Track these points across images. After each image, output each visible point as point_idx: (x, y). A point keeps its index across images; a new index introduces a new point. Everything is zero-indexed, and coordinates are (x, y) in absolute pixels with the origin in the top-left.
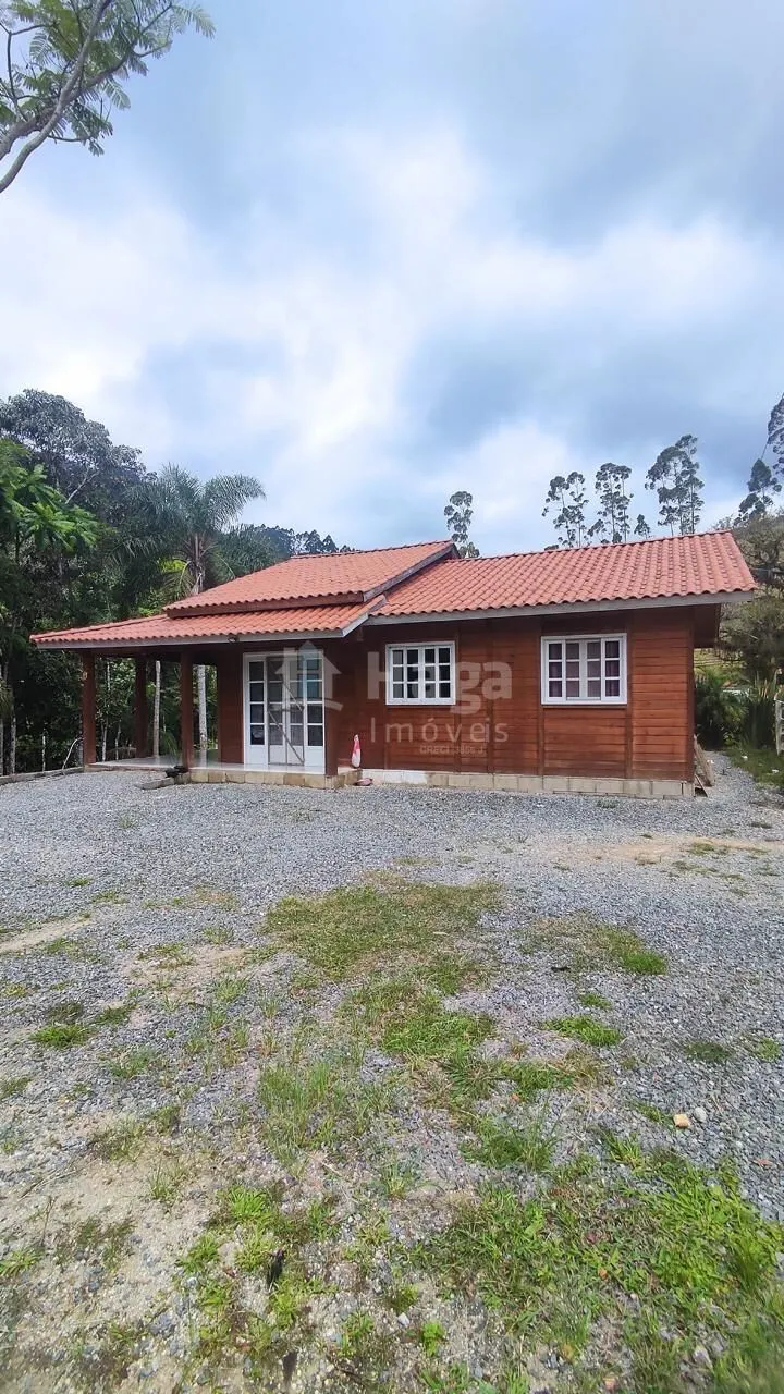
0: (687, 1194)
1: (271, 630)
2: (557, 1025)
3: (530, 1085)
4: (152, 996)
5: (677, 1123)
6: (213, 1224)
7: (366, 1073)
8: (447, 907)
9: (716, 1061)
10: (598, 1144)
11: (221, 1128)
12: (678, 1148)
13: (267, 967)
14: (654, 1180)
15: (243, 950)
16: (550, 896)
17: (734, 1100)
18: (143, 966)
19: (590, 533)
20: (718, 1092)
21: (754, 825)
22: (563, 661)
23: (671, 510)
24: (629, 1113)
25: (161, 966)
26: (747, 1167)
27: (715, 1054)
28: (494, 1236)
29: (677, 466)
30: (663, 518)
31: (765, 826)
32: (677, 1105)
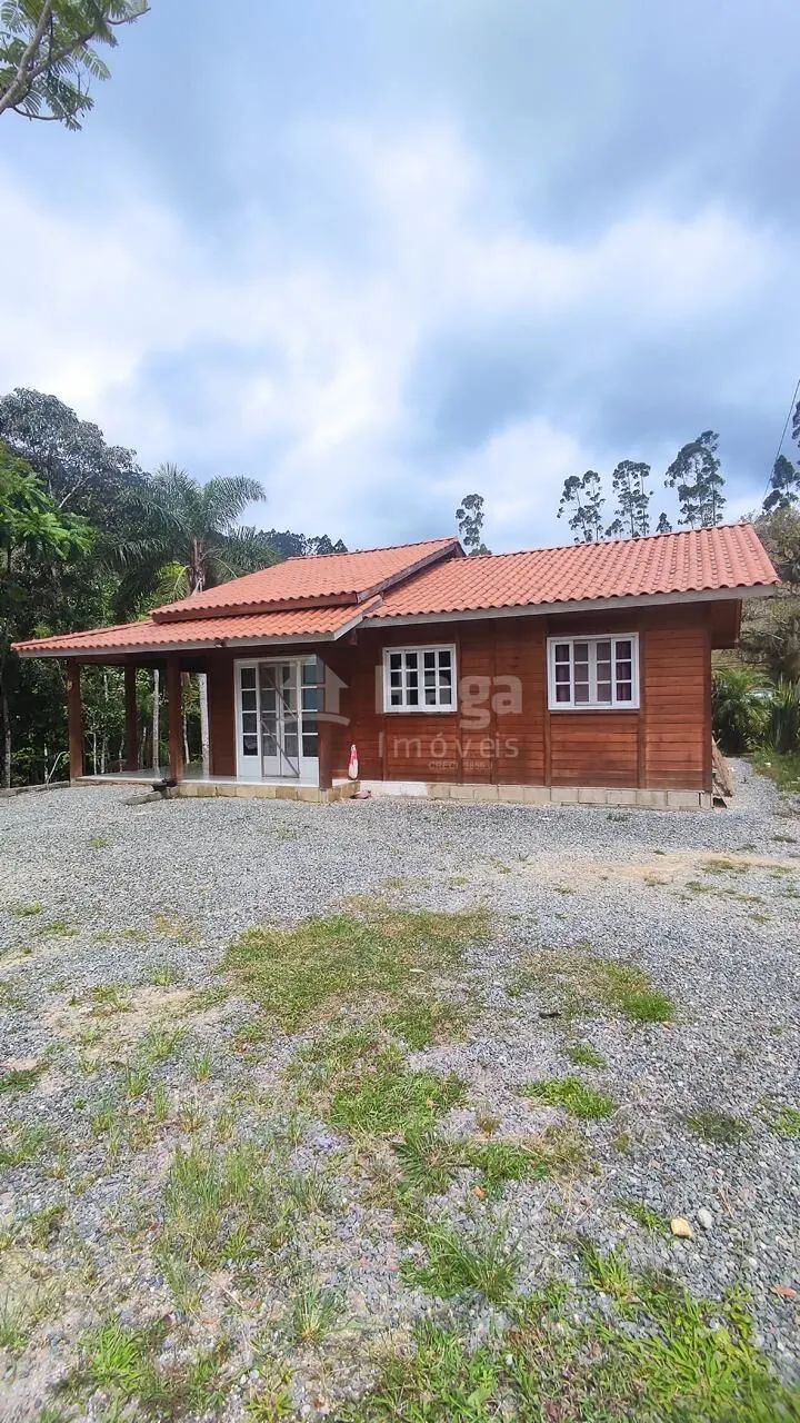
0: (683, 1343)
1: (259, 634)
2: (539, 1090)
3: (498, 1173)
4: (73, 1053)
5: (676, 1231)
6: (63, 1387)
7: (300, 1158)
8: (428, 937)
9: (727, 1139)
10: (575, 1261)
11: (110, 1235)
12: (674, 1268)
13: (214, 1014)
14: (641, 1318)
15: (190, 993)
16: (548, 924)
17: (747, 1196)
18: (74, 1013)
19: (608, 533)
20: (727, 1184)
21: (778, 839)
22: (571, 663)
23: (690, 508)
24: (617, 1215)
25: (91, 1014)
26: (761, 1299)
27: (723, 1130)
28: (426, 1408)
29: (698, 462)
30: (684, 517)
31: (789, 841)
32: (676, 1204)
